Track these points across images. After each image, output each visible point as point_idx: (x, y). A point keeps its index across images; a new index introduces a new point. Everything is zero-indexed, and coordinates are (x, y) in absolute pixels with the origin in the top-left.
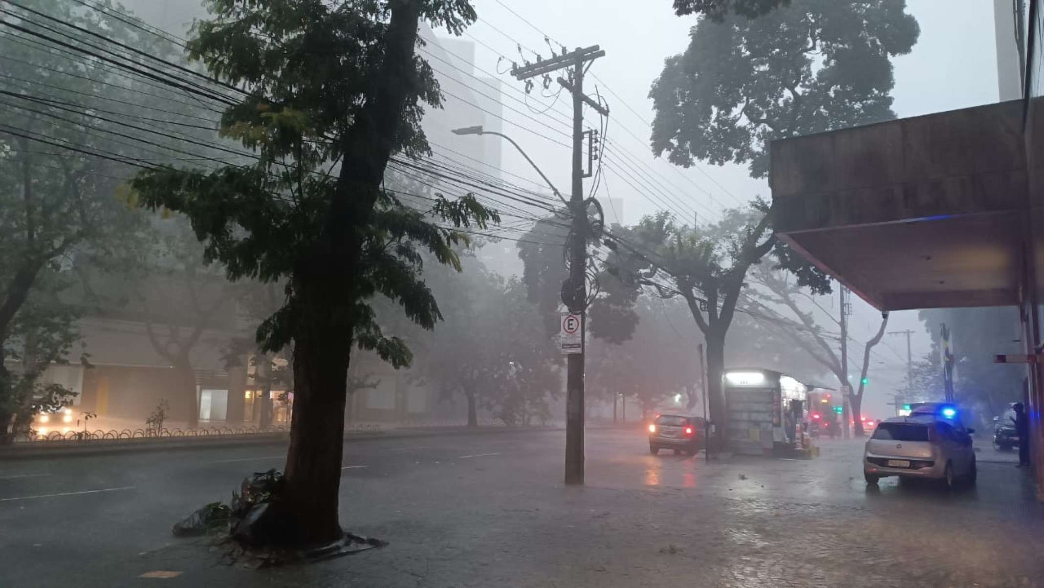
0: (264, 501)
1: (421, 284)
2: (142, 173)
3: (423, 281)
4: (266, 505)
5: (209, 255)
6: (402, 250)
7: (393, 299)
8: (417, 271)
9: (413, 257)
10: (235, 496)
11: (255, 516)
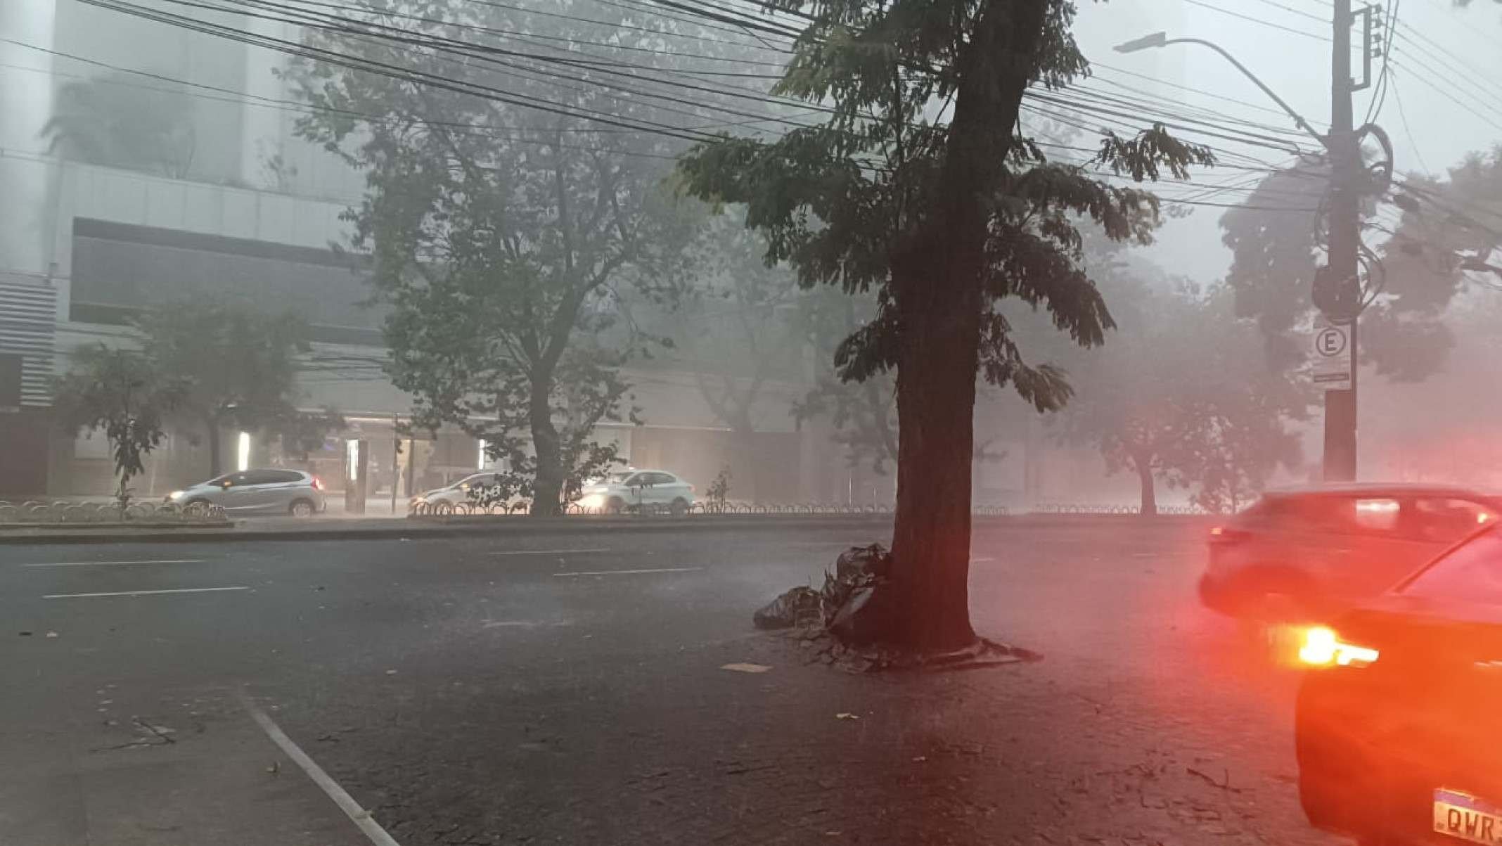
0: (868, 585)
1: (1079, 275)
2: (697, 148)
3: (1082, 270)
4: (870, 590)
5: (774, 253)
6: (1047, 228)
7: (1034, 301)
8: (1073, 256)
9: (1066, 234)
10: (829, 578)
11: (857, 603)
